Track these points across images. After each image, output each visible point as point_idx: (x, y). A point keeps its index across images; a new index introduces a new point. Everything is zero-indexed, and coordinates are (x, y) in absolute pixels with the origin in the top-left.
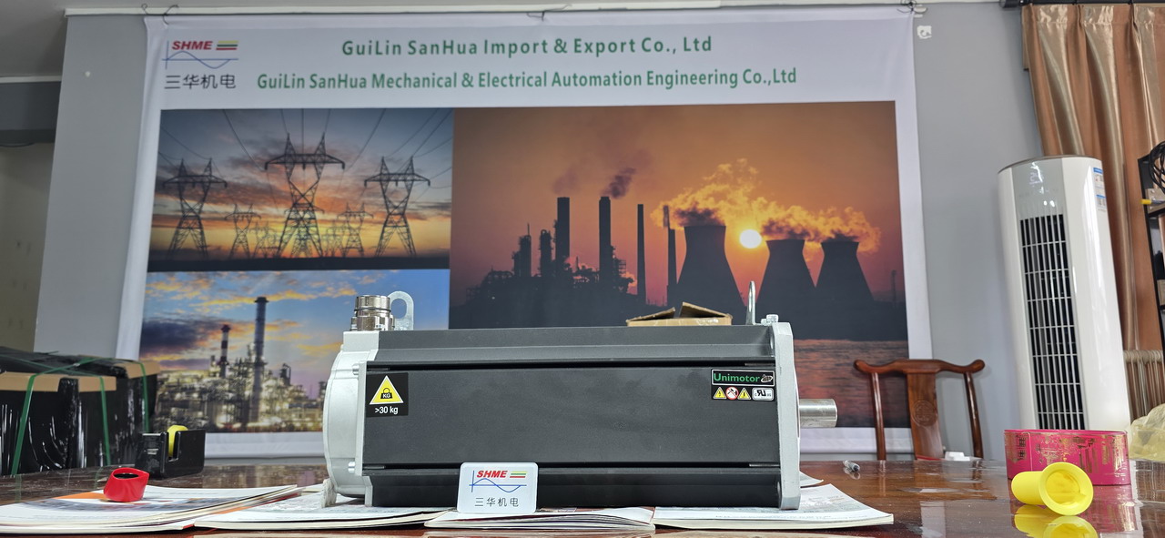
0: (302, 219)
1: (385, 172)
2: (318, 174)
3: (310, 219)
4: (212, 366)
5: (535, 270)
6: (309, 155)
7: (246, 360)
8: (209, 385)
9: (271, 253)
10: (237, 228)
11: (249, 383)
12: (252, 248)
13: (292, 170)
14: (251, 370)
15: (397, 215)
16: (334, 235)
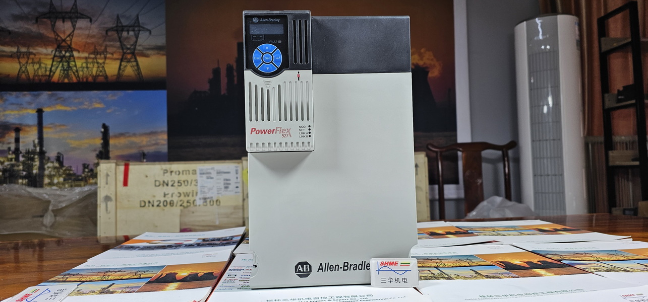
0: (64, 56)
1: (120, 25)
2: (74, 26)
3: (70, 56)
4: (9, 154)
5: (223, 91)
6: (66, 13)
7: (32, 150)
8: (9, 167)
9: (43, 79)
10: (20, 63)
11: (35, 165)
12: (31, 76)
13: (55, 23)
14: (36, 157)
15: (129, 54)
16: (87, 68)
